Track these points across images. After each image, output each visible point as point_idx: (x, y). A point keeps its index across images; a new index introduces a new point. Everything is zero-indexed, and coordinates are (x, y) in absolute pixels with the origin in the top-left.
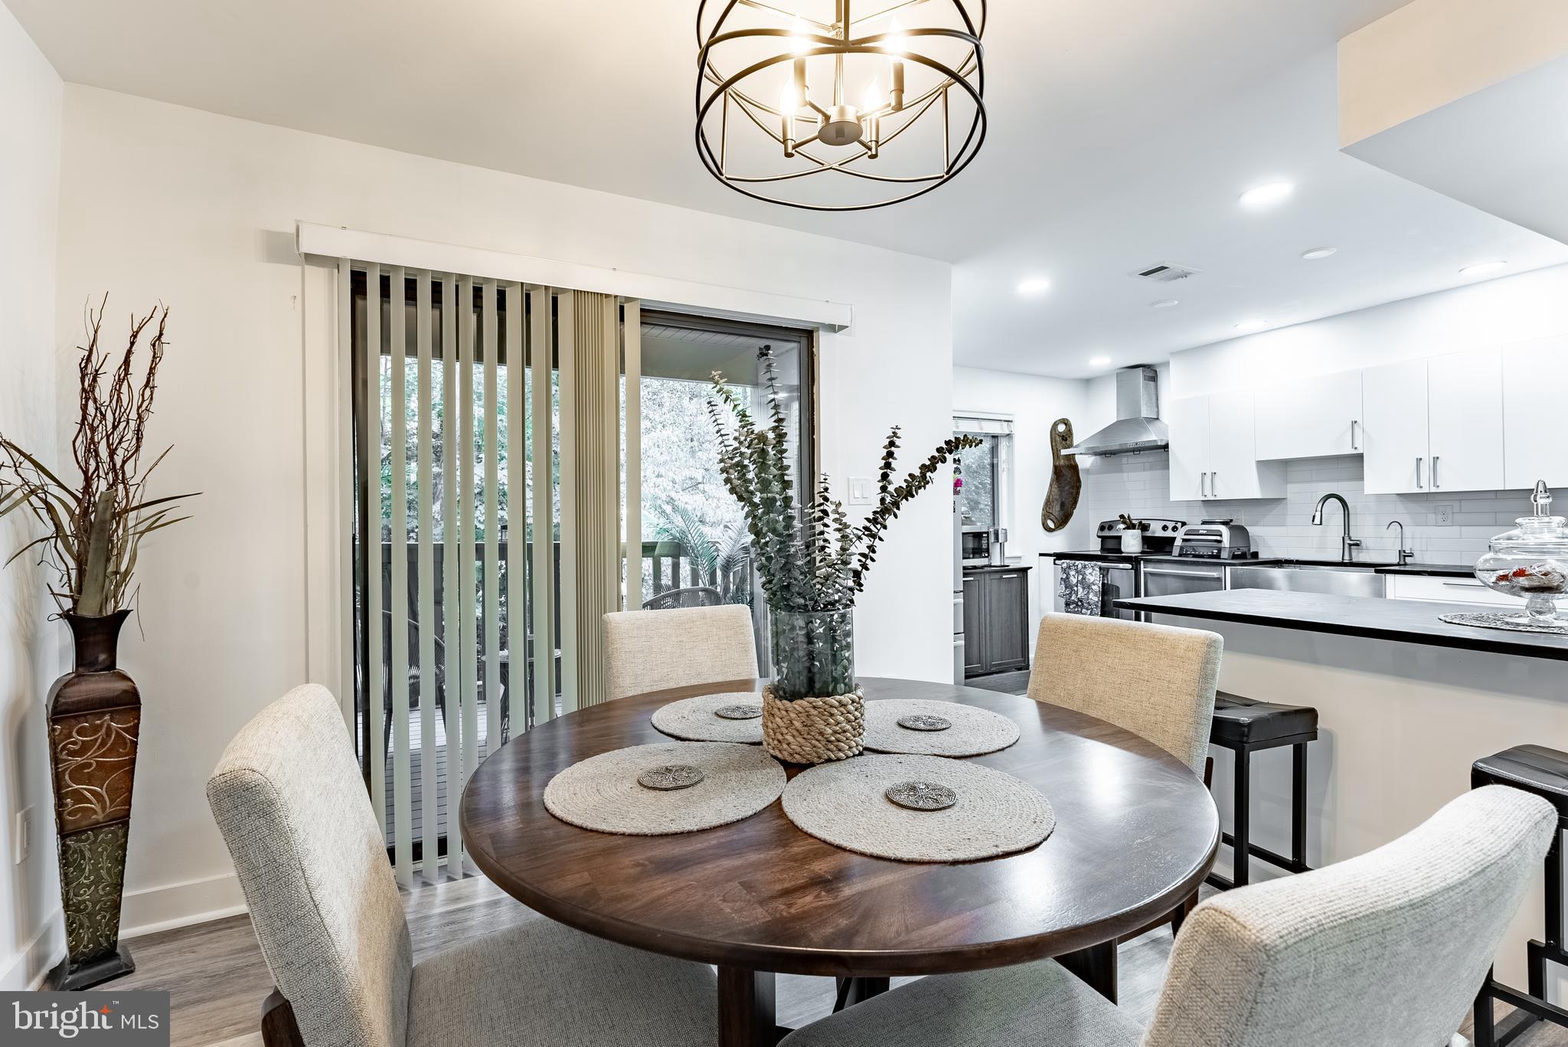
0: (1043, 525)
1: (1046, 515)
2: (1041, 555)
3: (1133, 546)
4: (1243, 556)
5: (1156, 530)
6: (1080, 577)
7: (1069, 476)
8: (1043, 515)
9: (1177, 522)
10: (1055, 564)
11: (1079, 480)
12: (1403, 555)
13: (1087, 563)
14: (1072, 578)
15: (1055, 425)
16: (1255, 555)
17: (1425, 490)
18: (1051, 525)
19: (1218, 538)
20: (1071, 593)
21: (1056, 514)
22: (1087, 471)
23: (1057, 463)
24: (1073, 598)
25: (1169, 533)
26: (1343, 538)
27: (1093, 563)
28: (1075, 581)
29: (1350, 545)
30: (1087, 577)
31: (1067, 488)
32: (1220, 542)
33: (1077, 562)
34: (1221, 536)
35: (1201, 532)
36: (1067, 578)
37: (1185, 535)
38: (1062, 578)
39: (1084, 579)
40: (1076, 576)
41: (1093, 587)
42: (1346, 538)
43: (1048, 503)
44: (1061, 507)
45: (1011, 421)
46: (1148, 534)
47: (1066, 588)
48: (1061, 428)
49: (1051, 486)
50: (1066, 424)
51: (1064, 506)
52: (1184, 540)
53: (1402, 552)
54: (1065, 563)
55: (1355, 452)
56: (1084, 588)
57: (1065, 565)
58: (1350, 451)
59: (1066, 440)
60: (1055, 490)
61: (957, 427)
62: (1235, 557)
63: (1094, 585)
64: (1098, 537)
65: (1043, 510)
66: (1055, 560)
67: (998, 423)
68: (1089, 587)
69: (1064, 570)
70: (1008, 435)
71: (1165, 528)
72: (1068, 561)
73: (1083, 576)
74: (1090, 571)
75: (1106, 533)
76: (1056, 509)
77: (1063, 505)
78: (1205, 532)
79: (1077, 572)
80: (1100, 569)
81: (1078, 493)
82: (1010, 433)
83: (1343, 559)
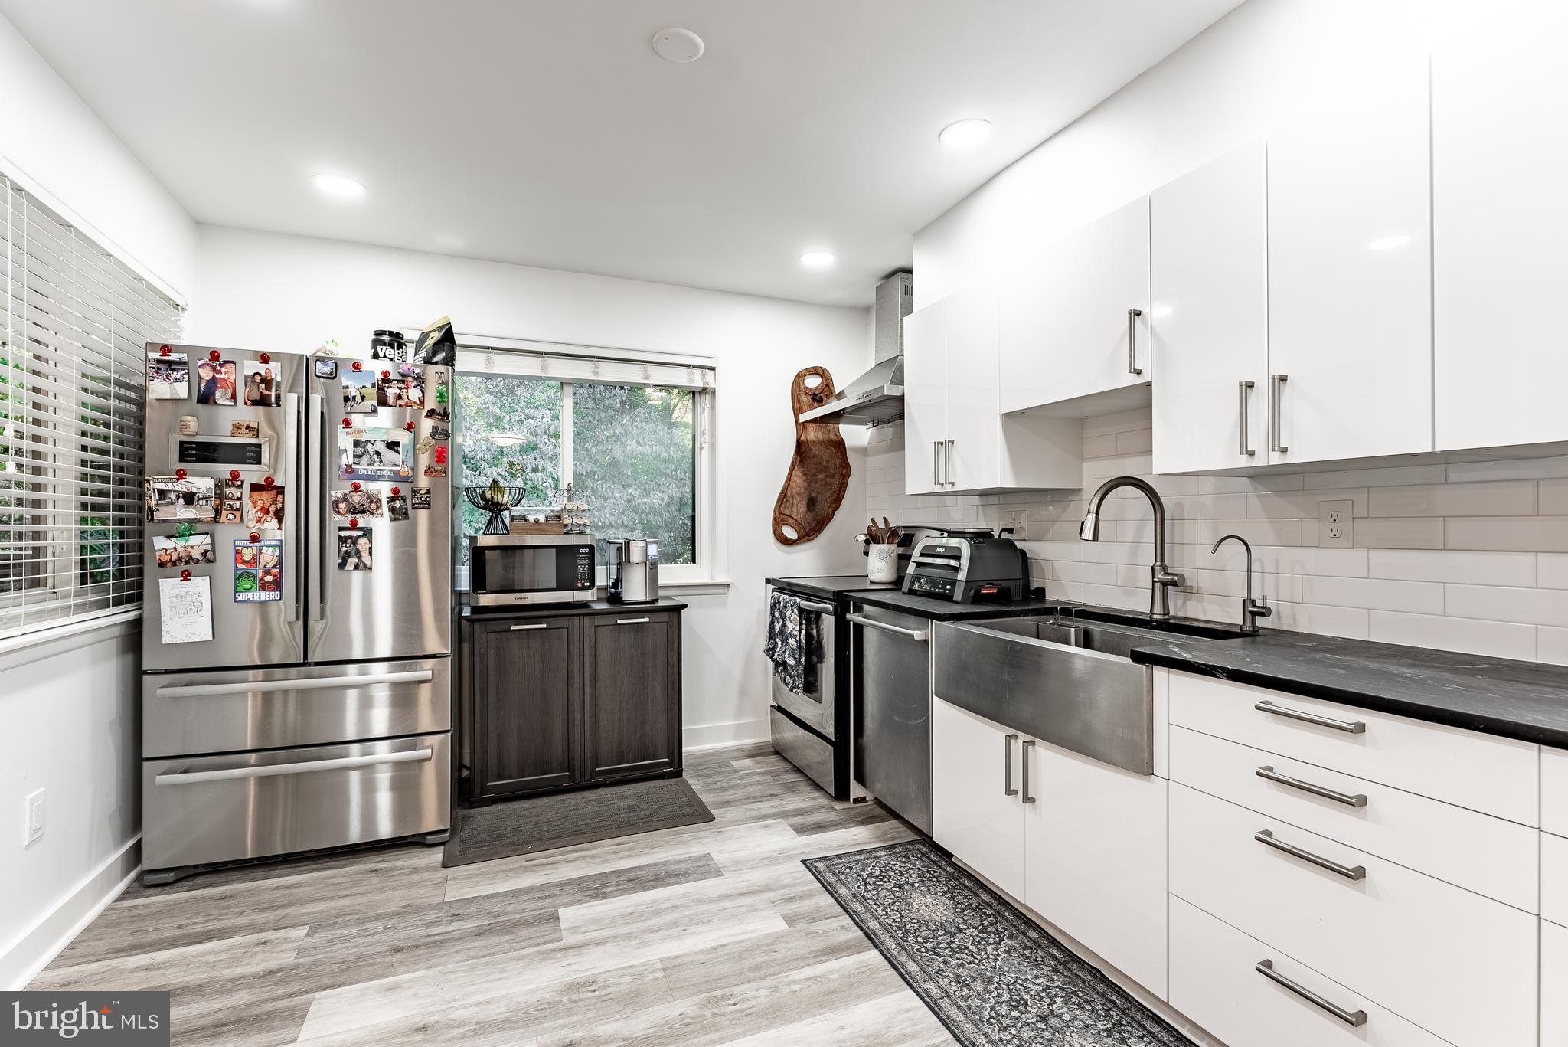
0: (775, 531)
1: (779, 521)
3: (880, 570)
4: (1003, 596)
6: (781, 623)
7: (828, 459)
8: (775, 519)
11: (846, 465)
12: (1254, 610)
13: (788, 599)
15: (800, 377)
16: (1041, 593)
17: (1260, 461)
18: (790, 533)
19: (952, 563)
20: (773, 647)
21: (799, 517)
22: (863, 451)
23: (803, 437)
26: (1153, 568)
28: (777, 627)
29: (1165, 584)
30: (786, 623)
31: (821, 476)
32: (956, 569)
33: (782, 597)
34: (958, 558)
35: (938, 549)
36: (773, 621)
37: (922, 555)
38: (769, 621)
39: (783, 625)
40: (779, 621)
41: (790, 640)
42: (1158, 569)
43: (783, 498)
44: (808, 506)
45: (714, 368)
47: (771, 638)
48: (813, 382)
49: (790, 474)
50: (821, 376)
51: (814, 505)
52: (919, 565)
53: (1248, 603)
54: (774, 597)
56: (782, 641)
57: (773, 600)
58: (1132, 380)
59: (820, 402)
60: (798, 479)
61: (596, 373)
62: (978, 599)
65: (774, 510)
67: (684, 370)
68: (787, 640)
70: (712, 389)
72: (777, 594)
73: (784, 620)
76: (799, 509)
77: (812, 503)
78: (942, 550)
79: (780, 614)
80: (801, 610)
81: (844, 485)
82: (706, 386)
83: (1152, 613)
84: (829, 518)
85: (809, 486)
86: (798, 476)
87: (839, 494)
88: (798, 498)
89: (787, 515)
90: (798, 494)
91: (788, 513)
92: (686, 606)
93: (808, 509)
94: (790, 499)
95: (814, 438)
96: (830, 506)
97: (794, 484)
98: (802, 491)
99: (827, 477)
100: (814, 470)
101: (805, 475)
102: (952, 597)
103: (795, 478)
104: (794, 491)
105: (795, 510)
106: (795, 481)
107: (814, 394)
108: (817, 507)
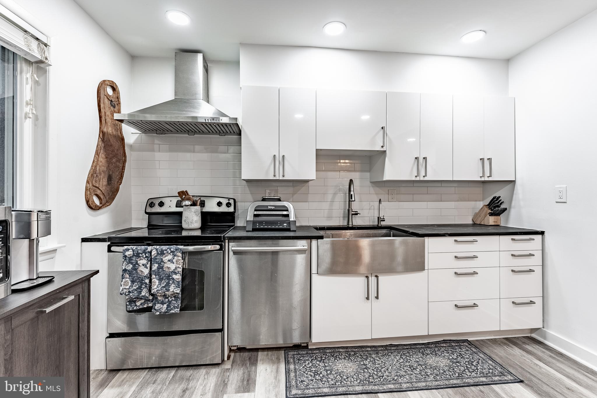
0: (87, 202)
2: (84, 240)
3: (196, 222)
5: (211, 206)
6: (155, 267)
7: (116, 148)
8: (87, 189)
9: (229, 199)
10: (109, 250)
11: (124, 154)
12: (380, 220)
13: (164, 248)
14: (142, 268)
15: (103, 85)
17: (418, 179)
18: (97, 202)
19: (285, 213)
20: (140, 288)
21: (103, 189)
23: (103, 127)
24: (143, 294)
25: (224, 209)
27: (173, 248)
28: (146, 271)
29: (353, 214)
30: (166, 265)
31: (114, 160)
32: (287, 216)
33: (149, 248)
34: (287, 210)
36: (135, 269)
37: (255, 210)
38: (125, 271)
39: (160, 267)
40: (148, 266)
41: (175, 276)
42: (350, 210)
43: (93, 175)
44: (108, 180)
45: (46, 45)
46: (207, 209)
47: (133, 282)
48: (110, 91)
49: (97, 153)
50: (115, 89)
51: (111, 180)
52: (255, 215)
53: (380, 218)
54: (130, 250)
55: (382, 149)
56: (160, 280)
57: (129, 253)
58: (379, 148)
59: (114, 107)
63: (176, 274)
64: (146, 213)
65: (88, 182)
66: (109, 247)
67: (22, 34)
68: (169, 277)
69: (128, 260)
70: (41, 62)
71: (219, 204)
72: (134, 247)
73: (159, 264)
74: (170, 257)
75: (157, 209)
76: (103, 183)
79: (151, 260)
80: (183, 253)
81: (123, 168)
82: (45, 60)
83: (348, 224)
84: (117, 190)
85: (108, 166)
86: (103, 158)
87: (122, 174)
88: (103, 175)
89: (96, 187)
90: (103, 171)
91: (97, 186)
92: (97, 272)
93: (108, 183)
94: (99, 175)
95: (111, 131)
96: (118, 181)
97: (101, 164)
98: (105, 169)
99: (117, 161)
100: (111, 155)
101: (106, 158)
102: (290, 229)
103: (102, 159)
104: (101, 169)
105: (101, 183)
106: (101, 162)
107: (111, 101)
108: (112, 182)
